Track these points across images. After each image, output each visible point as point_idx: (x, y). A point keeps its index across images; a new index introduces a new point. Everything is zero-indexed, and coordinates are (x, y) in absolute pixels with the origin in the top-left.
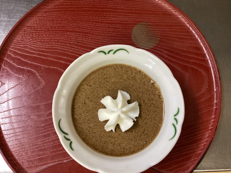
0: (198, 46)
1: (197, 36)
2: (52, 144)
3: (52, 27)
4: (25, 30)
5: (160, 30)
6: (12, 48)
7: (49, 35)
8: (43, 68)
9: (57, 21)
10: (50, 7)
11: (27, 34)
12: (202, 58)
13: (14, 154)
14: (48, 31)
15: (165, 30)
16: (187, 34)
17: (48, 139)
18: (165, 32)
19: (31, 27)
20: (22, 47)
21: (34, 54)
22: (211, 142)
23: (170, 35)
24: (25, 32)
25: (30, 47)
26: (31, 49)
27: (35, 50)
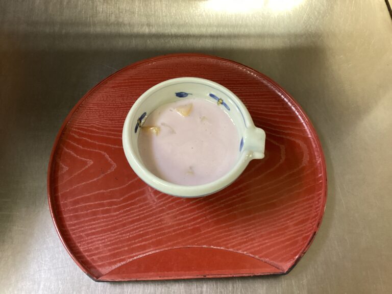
0: (292, 115)
1: (290, 105)
2: (129, 236)
3: (121, 103)
4: (90, 108)
5: (247, 100)
6: (76, 128)
7: (119, 112)
8: (113, 149)
9: (128, 96)
10: (117, 82)
11: (93, 112)
12: (298, 128)
13: (82, 250)
14: (117, 108)
16: (278, 103)
17: (123, 230)
19: (97, 104)
20: (88, 127)
21: (102, 133)
23: (259, 105)
24: (90, 110)
25: (97, 126)
26: (99, 129)
27: (103, 129)
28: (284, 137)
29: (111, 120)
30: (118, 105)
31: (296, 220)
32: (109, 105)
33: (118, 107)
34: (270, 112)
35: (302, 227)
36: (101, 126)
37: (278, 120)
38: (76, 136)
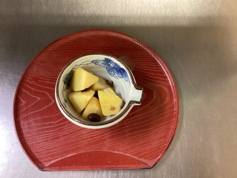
0: (161, 71)
1: (161, 64)
3: (58, 61)
4: (39, 64)
7: (57, 67)
11: (41, 66)
15: (138, 61)
18: (138, 62)
19: (43, 62)
20: (37, 76)
21: (46, 81)
22: (173, 137)
23: (142, 64)
26: (44, 77)
29: (53, 72)
31: (160, 136)
32: (51, 63)
33: (56, 64)
34: (148, 69)
37: (153, 74)
38: (30, 82)
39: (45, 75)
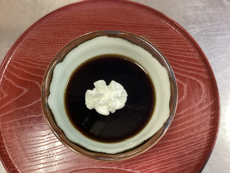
3: (54, 40)
5: (158, 42)
6: (15, 60)
7: (51, 48)
9: (59, 34)
18: (163, 45)
19: (34, 40)
21: (37, 66)
23: (168, 47)
24: (28, 45)
25: (33, 59)
26: (34, 61)
27: (37, 62)
28: (187, 76)
29: (44, 54)
30: (51, 42)
31: (191, 149)
32: (44, 42)
33: (51, 44)
34: (176, 54)
35: (195, 156)
36: (36, 59)
37: (183, 61)
38: (15, 67)
39: (35, 58)
